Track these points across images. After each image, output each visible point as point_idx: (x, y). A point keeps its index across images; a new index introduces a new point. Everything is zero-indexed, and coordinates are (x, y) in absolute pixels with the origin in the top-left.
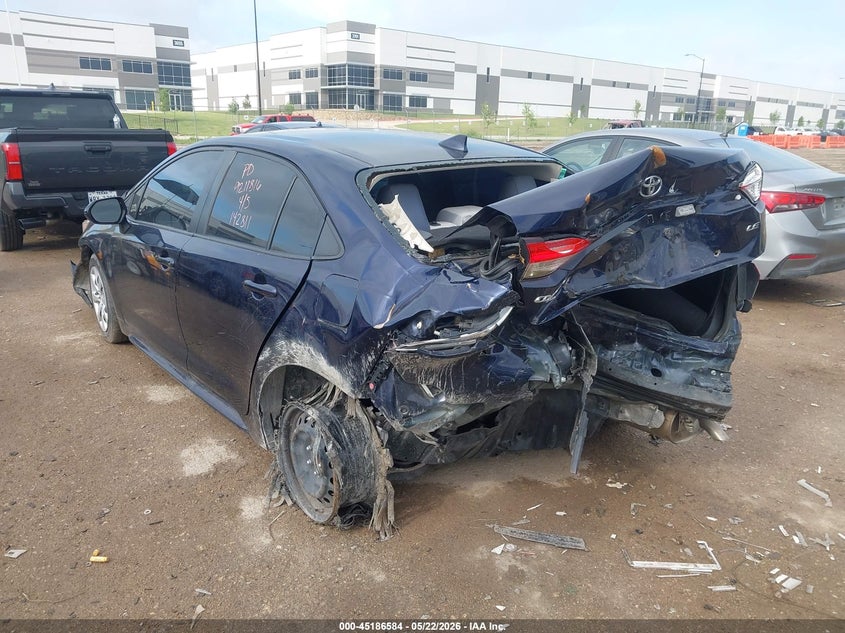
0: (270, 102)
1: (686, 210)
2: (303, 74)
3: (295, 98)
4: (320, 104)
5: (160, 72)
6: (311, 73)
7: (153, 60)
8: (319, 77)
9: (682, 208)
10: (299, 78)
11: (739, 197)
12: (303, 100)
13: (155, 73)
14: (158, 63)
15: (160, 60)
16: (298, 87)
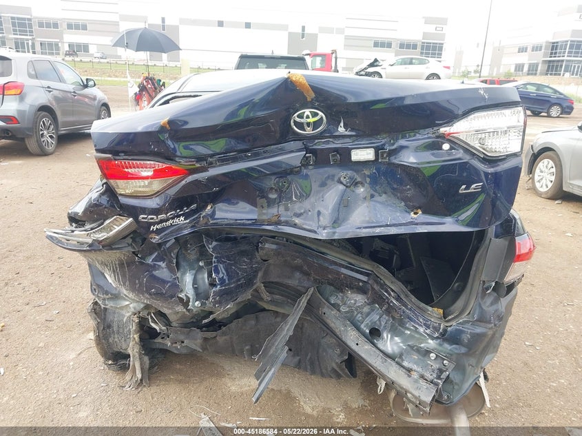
0: (498, 70)
1: (363, 154)
2: (529, 49)
3: (519, 68)
4: (539, 71)
5: (422, 49)
6: (537, 48)
7: (419, 41)
8: (543, 51)
9: (358, 151)
10: (526, 52)
11: (446, 146)
12: (526, 69)
13: (419, 49)
14: (423, 43)
15: (423, 41)
16: (525, 59)
